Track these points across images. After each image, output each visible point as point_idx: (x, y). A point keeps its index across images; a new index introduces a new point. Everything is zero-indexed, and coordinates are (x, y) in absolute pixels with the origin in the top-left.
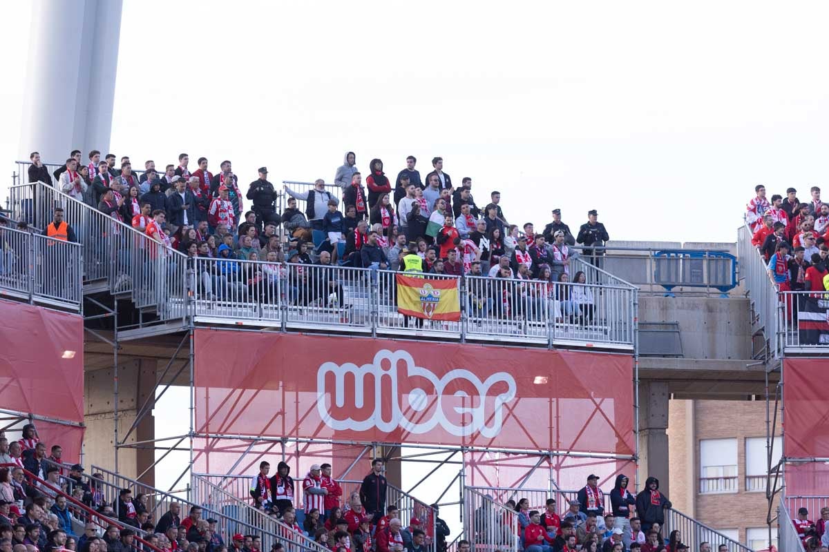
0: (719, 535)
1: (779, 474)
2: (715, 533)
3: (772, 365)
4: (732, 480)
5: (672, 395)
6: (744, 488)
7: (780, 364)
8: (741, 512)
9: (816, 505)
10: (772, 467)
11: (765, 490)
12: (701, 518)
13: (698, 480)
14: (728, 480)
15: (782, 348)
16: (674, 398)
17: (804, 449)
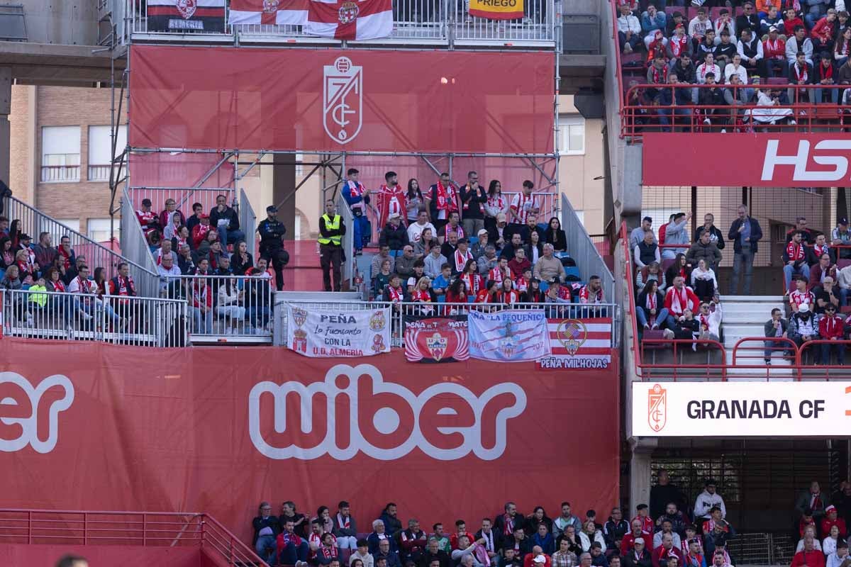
0: (60, 225)
1: (123, 163)
2: (56, 223)
3: (118, 51)
4: (74, 169)
5: (15, 80)
6: (86, 177)
7: (126, 51)
8: (83, 202)
9: (160, 196)
10: (116, 156)
11: (108, 180)
12: (41, 207)
13: (39, 168)
14: (69, 169)
15: (129, 34)
16: (17, 84)
17: (149, 138)
